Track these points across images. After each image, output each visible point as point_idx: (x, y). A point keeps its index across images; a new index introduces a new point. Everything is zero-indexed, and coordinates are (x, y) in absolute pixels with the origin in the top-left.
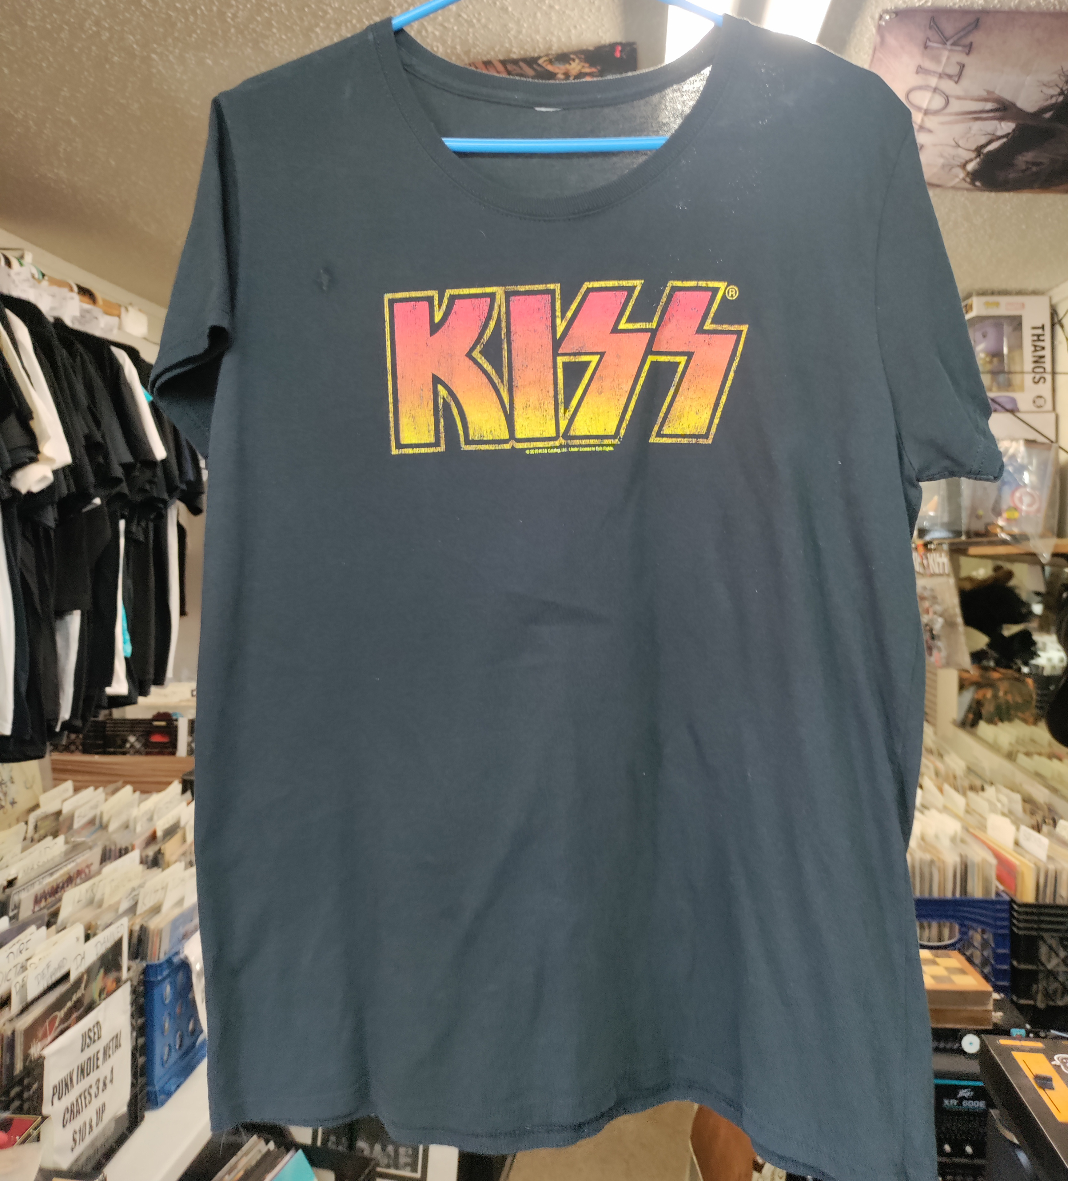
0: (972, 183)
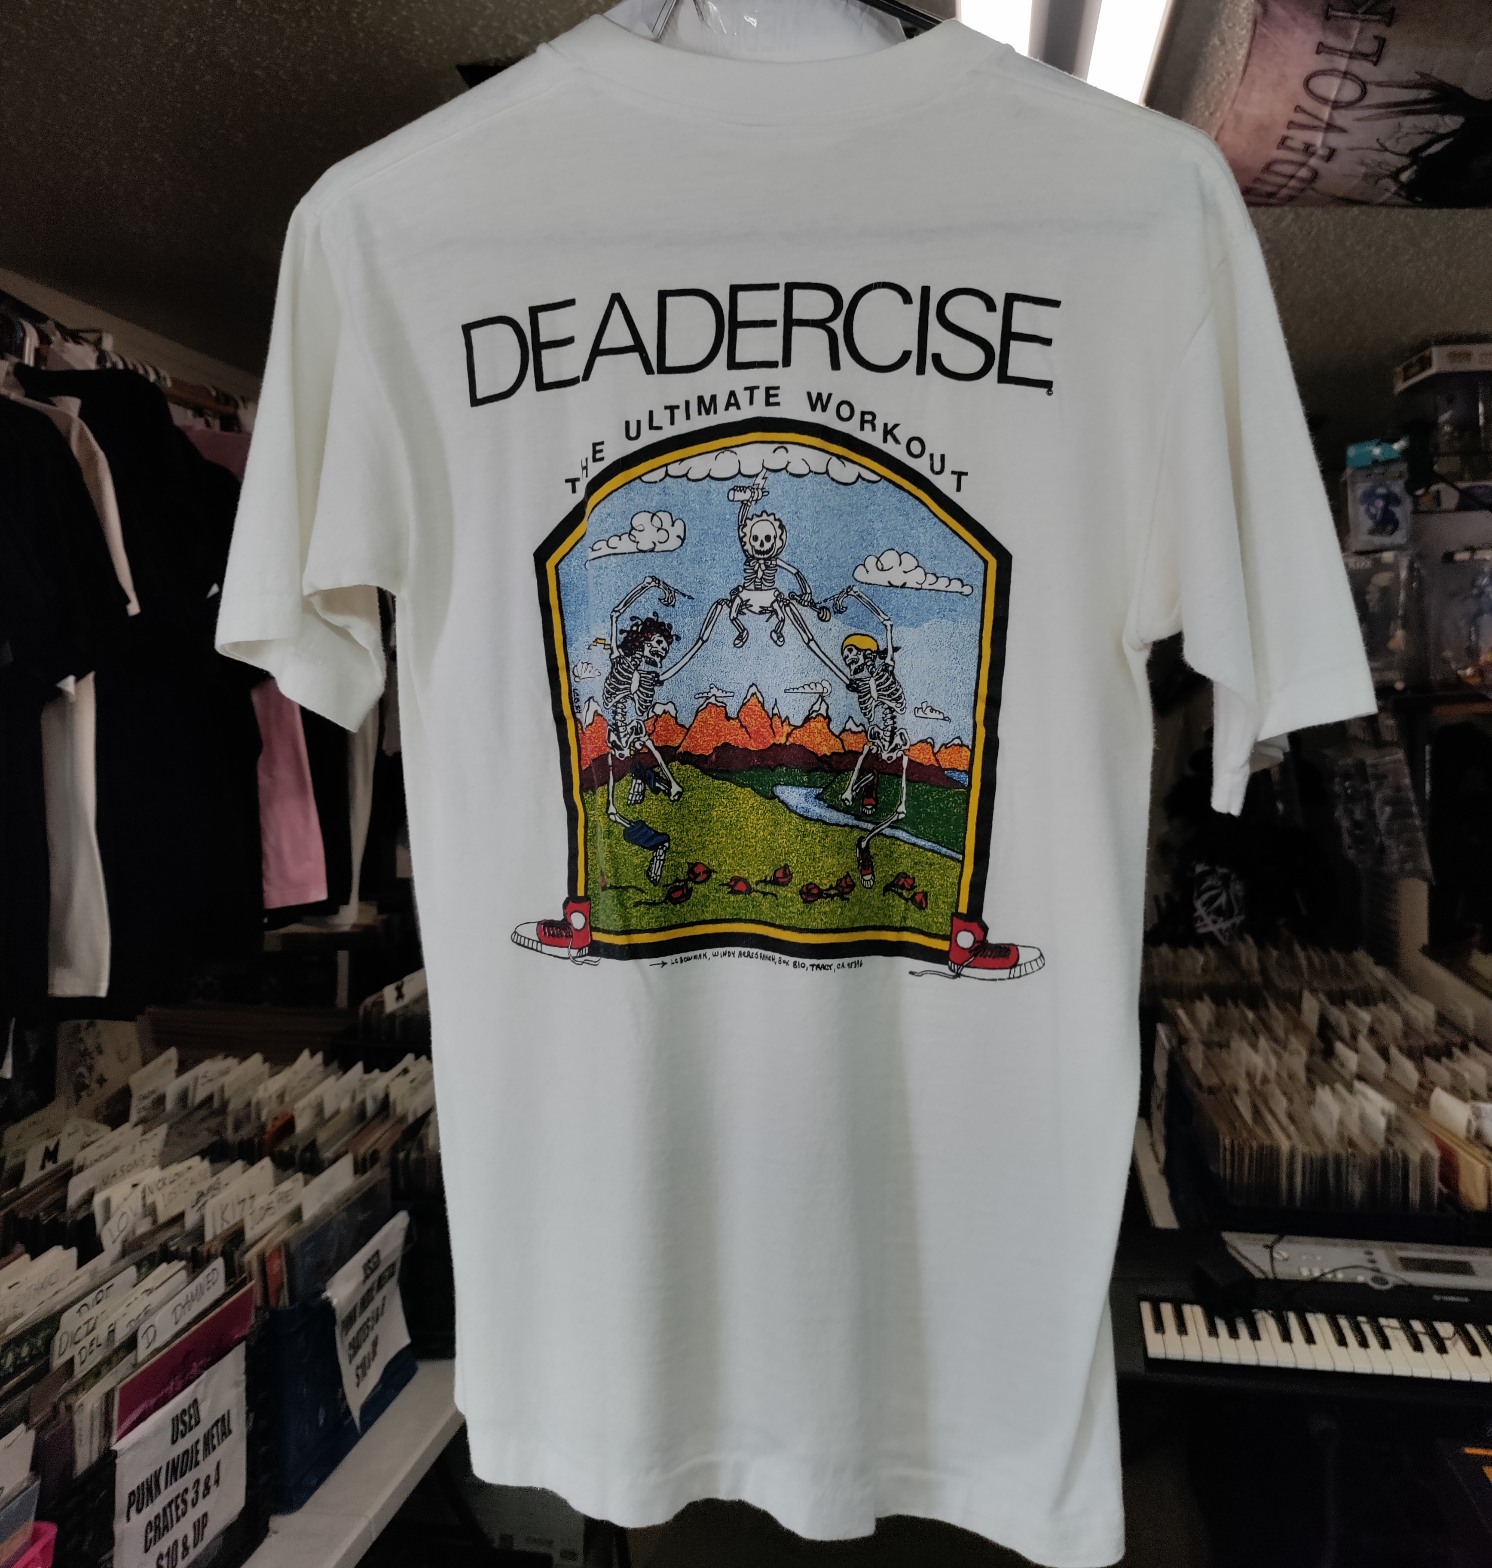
0: (1410, 197)
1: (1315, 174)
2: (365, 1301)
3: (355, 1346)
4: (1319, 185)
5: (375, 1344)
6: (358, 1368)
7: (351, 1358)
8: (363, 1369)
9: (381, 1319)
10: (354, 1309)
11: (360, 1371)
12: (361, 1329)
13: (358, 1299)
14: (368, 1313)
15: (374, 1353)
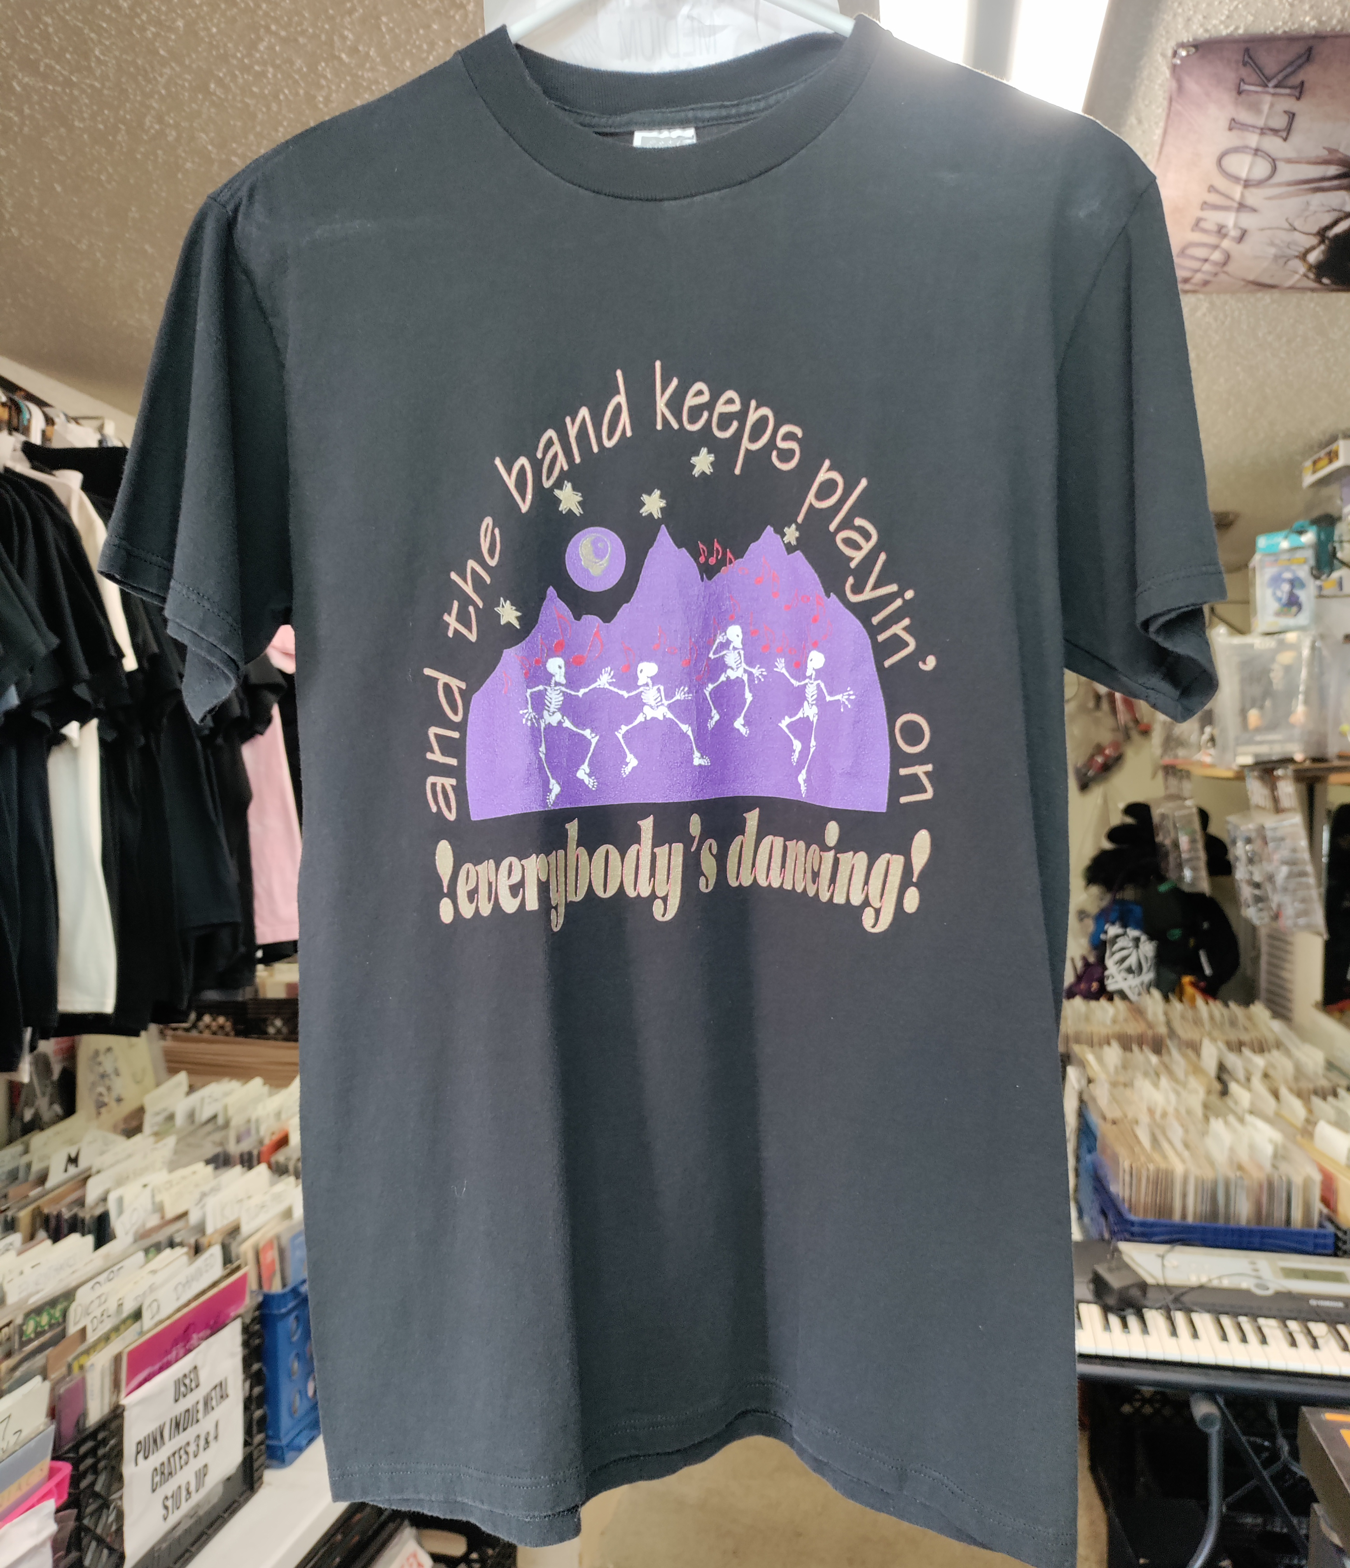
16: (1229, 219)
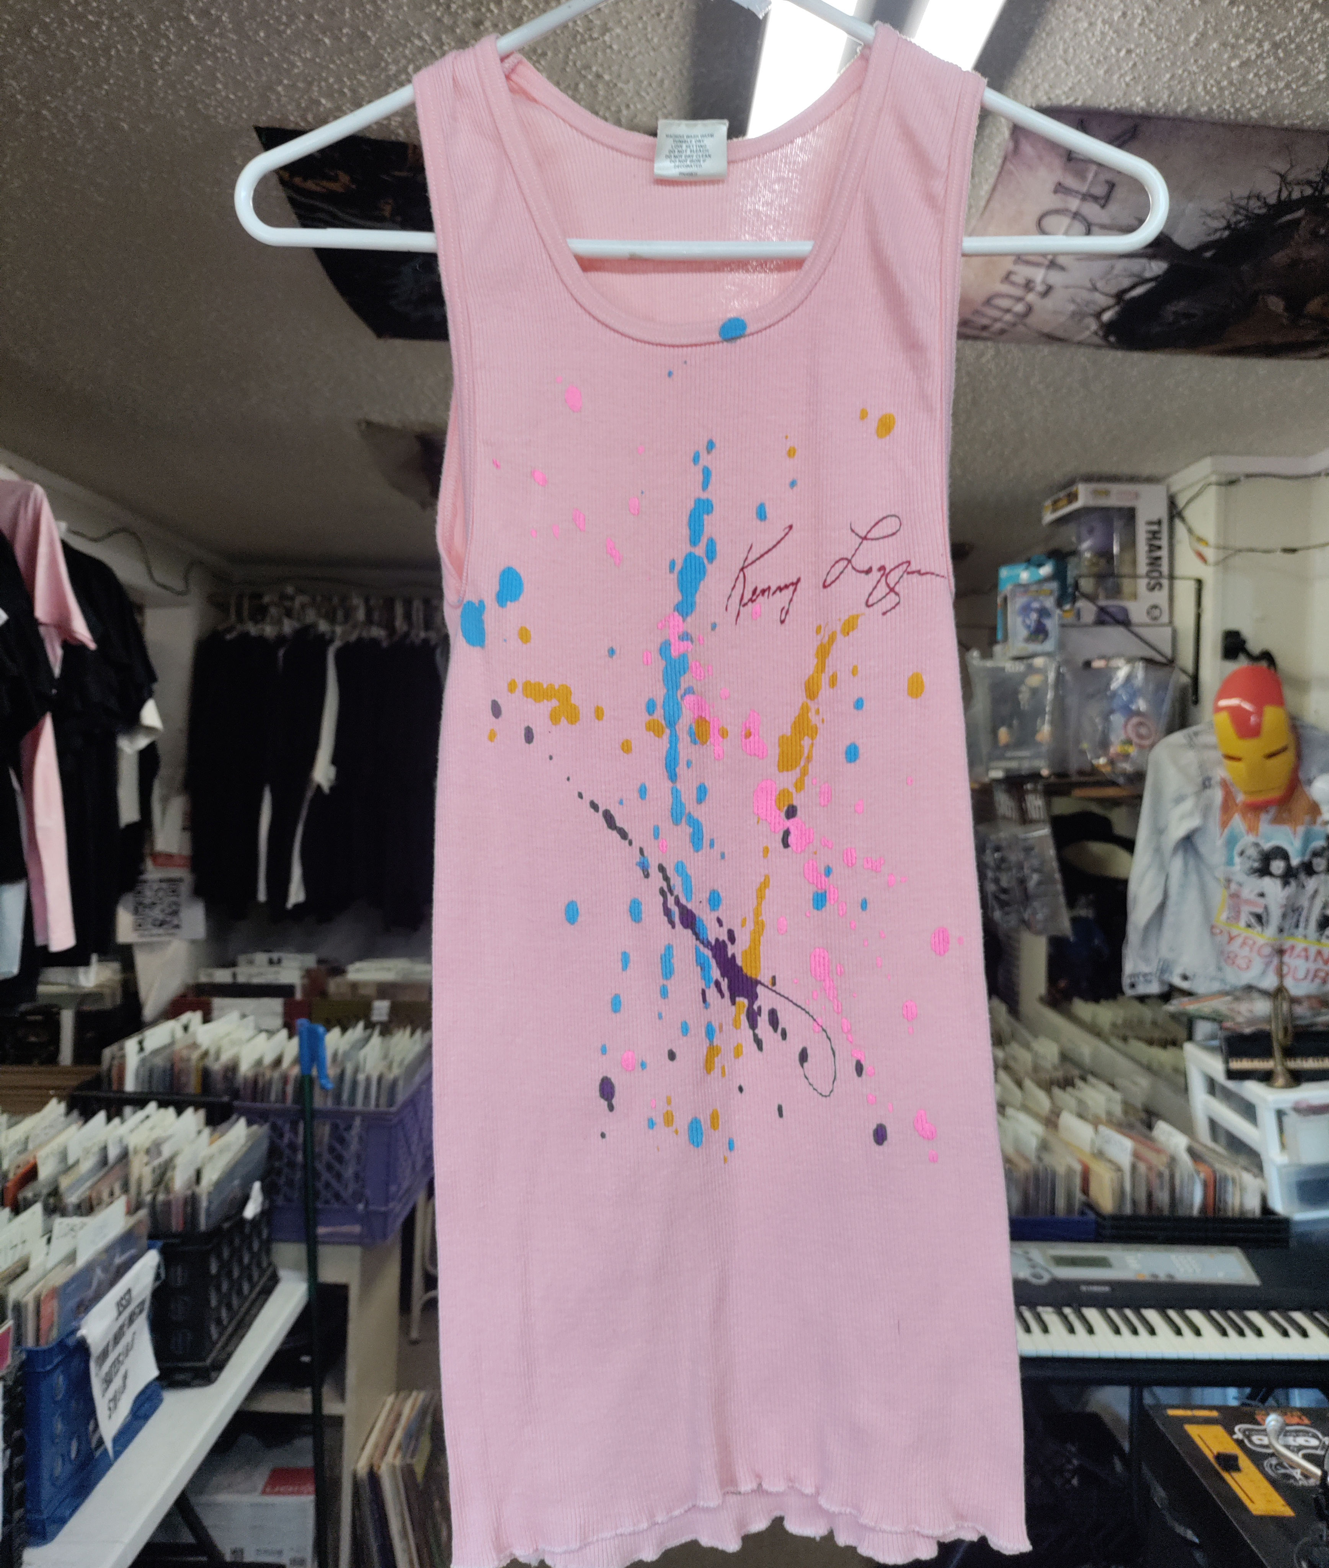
0: (1105, 337)
1: (1030, 309)
2: (117, 1338)
3: (108, 1381)
4: (1031, 320)
5: (125, 1377)
6: (110, 1401)
7: (105, 1390)
8: (115, 1400)
9: (131, 1353)
10: (108, 1345)
11: (112, 1405)
12: (114, 1363)
13: (111, 1336)
14: (120, 1347)
15: (124, 1386)
16: (1039, 275)
